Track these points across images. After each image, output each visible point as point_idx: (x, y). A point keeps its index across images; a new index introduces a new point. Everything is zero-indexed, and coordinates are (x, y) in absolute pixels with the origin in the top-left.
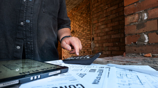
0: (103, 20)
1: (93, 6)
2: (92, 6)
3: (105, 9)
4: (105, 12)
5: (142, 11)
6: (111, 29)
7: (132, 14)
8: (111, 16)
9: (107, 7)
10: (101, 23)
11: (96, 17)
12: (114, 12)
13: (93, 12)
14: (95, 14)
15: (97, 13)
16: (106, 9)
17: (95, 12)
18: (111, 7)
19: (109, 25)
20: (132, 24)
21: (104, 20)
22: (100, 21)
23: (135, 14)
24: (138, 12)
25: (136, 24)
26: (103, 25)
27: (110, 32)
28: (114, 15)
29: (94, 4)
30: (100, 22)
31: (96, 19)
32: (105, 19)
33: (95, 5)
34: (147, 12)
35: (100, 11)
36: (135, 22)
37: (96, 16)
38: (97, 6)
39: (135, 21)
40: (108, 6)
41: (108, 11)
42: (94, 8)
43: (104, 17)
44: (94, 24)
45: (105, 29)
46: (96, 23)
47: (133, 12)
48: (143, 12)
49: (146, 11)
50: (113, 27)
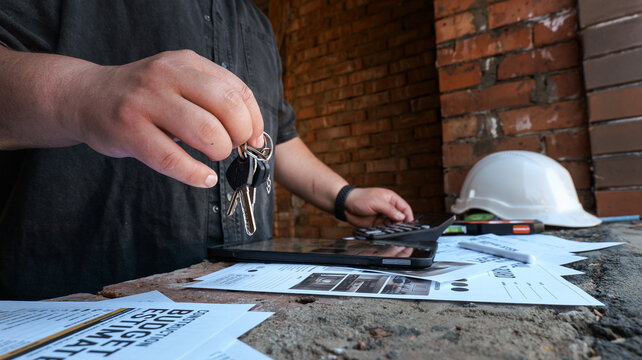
0: (336, 108)
1: (299, 56)
2: (295, 57)
3: (343, 72)
4: (342, 82)
5: (484, 112)
6: (365, 142)
7: (462, 116)
8: (365, 99)
9: (349, 69)
10: (327, 120)
11: (309, 97)
12: (374, 89)
13: (298, 77)
14: (307, 84)
15: (314, 82)
16: (348, 74)
17: (306, 78)
18: (365, 67)
19: (358, 130)
20: (462, 141)
21: (341, 111)
22: (324, 112)
23: (469, 117)
24: (477, 113)
25: (472, 143)
26: (335, 126)
27: (363, 153)
28: (375, 98)
29: (302, 49)
30: (326, 115)
31: (309, 103)
32: (343, 107)
33: (307, 54)
34: (496, 116)
35: (324, 76)
36: (470, 137)
37: (309, 91)
38: (312, 59)
39: (469, 133)
40: (354, 66)
41: (352, 80)
42: (301, 63)
43: (340, 100)
44: (302, 120)
45: (343, 140)
46: (308, 119)
47: (463, 111)
48: (489, 115)
49: (495, 113)
50: (370, 135)
